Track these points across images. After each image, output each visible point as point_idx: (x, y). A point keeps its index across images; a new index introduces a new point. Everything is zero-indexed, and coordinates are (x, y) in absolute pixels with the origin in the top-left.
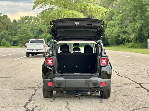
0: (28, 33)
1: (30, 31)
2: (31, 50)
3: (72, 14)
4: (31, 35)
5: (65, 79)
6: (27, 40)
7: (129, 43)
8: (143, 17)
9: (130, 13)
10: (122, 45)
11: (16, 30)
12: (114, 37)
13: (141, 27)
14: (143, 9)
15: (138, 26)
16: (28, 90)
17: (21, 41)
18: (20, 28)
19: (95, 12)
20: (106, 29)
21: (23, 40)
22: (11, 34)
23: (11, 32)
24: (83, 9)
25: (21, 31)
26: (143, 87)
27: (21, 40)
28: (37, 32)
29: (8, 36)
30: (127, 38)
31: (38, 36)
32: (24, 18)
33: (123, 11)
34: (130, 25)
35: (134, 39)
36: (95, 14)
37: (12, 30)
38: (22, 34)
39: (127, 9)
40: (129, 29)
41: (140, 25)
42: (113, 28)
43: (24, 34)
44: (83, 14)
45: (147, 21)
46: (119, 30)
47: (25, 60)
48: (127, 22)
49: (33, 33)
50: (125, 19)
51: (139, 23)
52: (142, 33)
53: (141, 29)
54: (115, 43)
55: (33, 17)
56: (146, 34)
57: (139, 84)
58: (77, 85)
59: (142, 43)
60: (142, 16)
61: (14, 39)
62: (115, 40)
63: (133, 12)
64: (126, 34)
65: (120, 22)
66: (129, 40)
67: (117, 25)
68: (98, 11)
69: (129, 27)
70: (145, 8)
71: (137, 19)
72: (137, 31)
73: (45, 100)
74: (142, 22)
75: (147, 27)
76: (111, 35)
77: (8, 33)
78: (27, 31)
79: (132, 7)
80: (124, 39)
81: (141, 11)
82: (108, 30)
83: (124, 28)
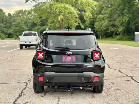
0: (22, 26)
1: (24, 24)
2: (24, 42)
3: (64, 7)
4: (25, 28)
5: (56, 74)
6: (21, 32)
7: (117, 36)
8: (131, 11)
9: (119, 7)
10: (110, 38)
11: (11, 23)
12: (104, 30)
13: (129, 21)
14: (131, 4)
15: (126, 20)
16: (19, 83)
17: (15, 34)
18: (14, 21)
19: (86, 6)
20: (95, 23)
21: (17, 33)
22: (6, 27)
23: (6, 25)
24: (75, 2)
25: (16, 24)
26: (134, 81)
27: (16, 32)
28: (31, 25)
29: (3, 28)
30: (115, 31)
31: (32, 29)
32: (18, 12)
33: (112, 5)
34: (118, 19)
35: (122, 32)
36: (85, 7)
37: (7, 23)
38: (16, 27)
39: (116, 3)
40: (117, 22)
41: (128, 19)
42: (103, 21)
43: (18, 27)
44: (74, 7)
45: (134, 15)
46: (108, 23)
47: (18, 52)
48: (116, 16)
49: (27, 26)
50: (114, 13)
51: (127, 17)
52: (129, 27)
53: (129, 23)
54: (104, 36)
55: (27, 11)
56: (133, 27)
57: (131, 77)
58: (69, 80)
59: (130, 36)
60: (129, 10)
61: (8, 32)
62: (104, 33)
63: (122, 6)
64: (115, 27)
65: (109, 16)
66: (118, 33)
67: (106, 19)
68: (88, 5)
69: (117, 21)
70: (133, 3)
71: (125, 13)
72: (125, 25)
73: (35, 95)
74: (130, 16)
75: (134, 21)
76: (100, 28)
77: (3, 26)
78: (21, 24)
79: (121, 2)
80: (113, 32)
81: (129, 5)
82: (97, 24)
83: (112, 22)
